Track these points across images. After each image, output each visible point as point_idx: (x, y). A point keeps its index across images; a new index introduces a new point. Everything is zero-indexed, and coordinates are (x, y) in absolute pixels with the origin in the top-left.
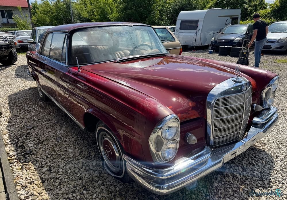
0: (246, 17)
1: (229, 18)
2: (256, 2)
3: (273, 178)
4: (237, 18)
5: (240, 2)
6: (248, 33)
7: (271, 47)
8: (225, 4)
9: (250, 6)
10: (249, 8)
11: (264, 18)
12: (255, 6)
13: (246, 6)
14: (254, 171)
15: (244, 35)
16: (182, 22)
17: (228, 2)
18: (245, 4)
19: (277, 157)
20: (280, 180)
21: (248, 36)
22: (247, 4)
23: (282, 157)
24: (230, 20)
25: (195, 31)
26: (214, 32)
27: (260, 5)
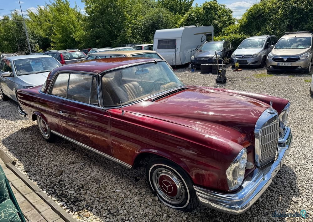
0: (217, 32)
1: (203, 35)
2: (225, 18)
4: (211, 35)
5: (210, 18)
6: (225, 50)
7: (247, 62)
8: (196, 20)
9: (220, 22)
10: (219, 24)
11: (235, 33)
12: (224, 21)
13: (216, 22)
14: (284, 183)
15: (221, 51)
16: (160, 41)
17: (199, 18)
18: (215, 20)
19: (296, 168)
20: (305, 187)
21: (225, 52)
22: (217, 20)
23: (299, 168)
24: (205, 37)
25: (174, 50)
27: (229, 21)
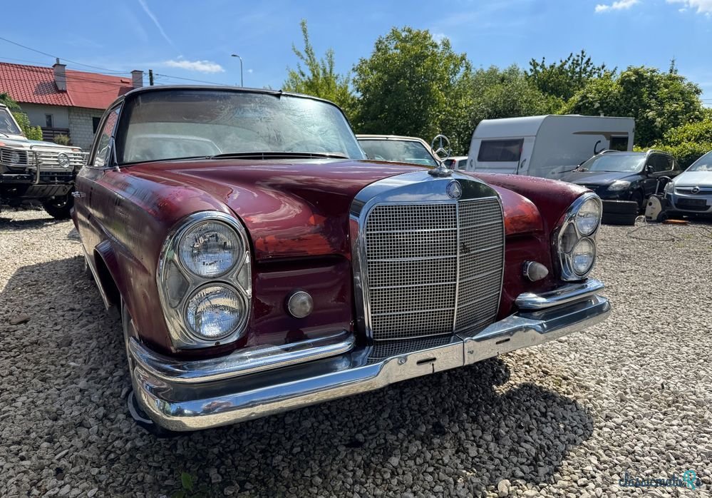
0: (652, 138)
1: (603, 138)
2: (675, 105)
3: (569, 464)
4: (626, 140)
5: (635, 105)
6: (649, 172)
7: (708, 204)
8: (598, 109)
9: (660, 114)
10: (659, 119)
11: (697, 140)
12: (674, 114)
13: (651, 113)
14: (523, 444)
15: (638, 174)
16: (484, 144)
17: (605, 105)
18: (648, 110)
19: (608, 418)
20: (589, 468)
21: (648, 178)
22: (652, 110)
23: (619, 421)
24: (606, 143)
25: (515, 164)
26: (564, 168)
27: (687, 113)
